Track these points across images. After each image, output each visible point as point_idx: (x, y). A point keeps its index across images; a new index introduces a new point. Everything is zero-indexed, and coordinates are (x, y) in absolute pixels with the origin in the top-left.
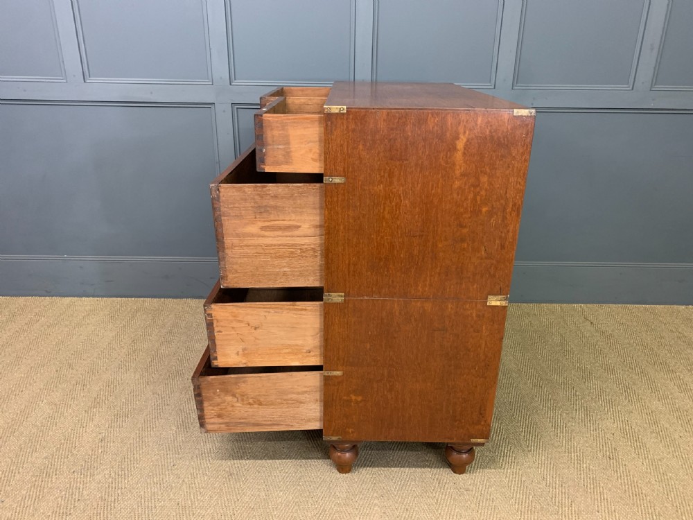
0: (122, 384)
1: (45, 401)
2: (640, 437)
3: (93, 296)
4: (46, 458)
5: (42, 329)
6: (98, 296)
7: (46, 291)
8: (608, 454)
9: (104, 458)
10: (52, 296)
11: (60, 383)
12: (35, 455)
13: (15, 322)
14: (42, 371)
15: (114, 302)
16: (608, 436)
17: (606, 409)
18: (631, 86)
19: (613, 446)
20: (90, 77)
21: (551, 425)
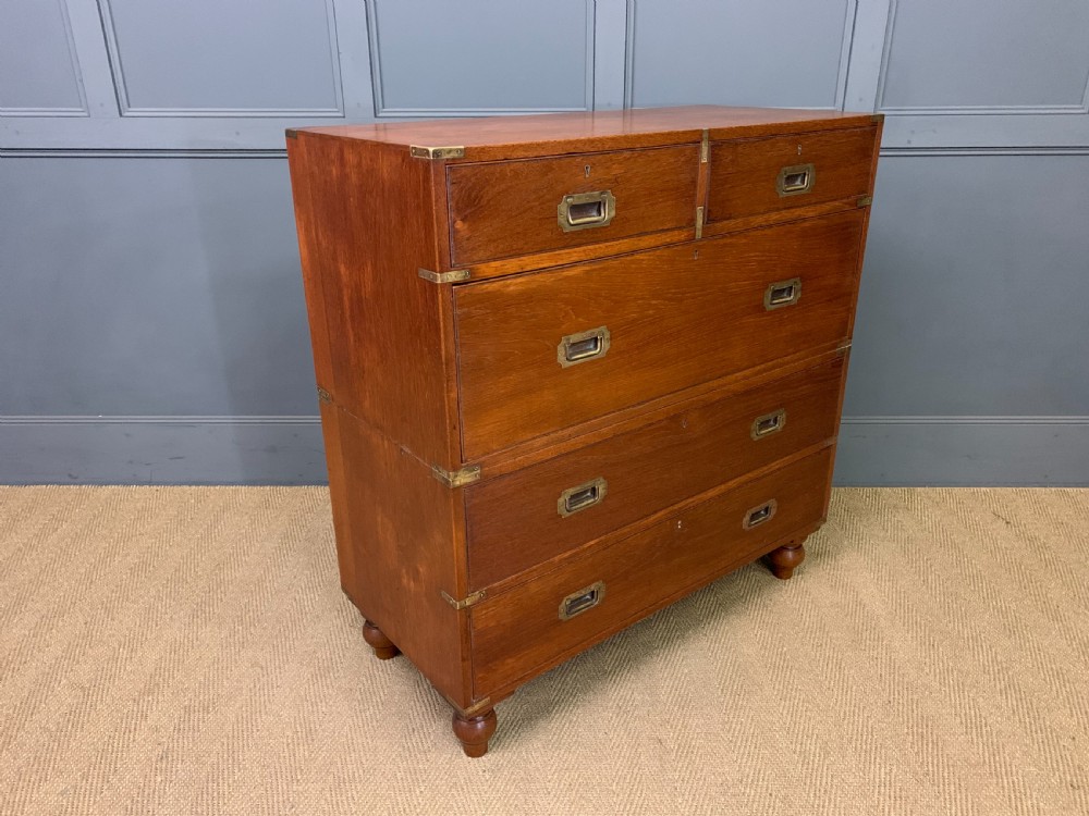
0: (199, 646)
1: (64, 681)
3: (150, 483)
4: (62, 794)
5: (63, 545)
6: (158, 484)
7: (70, 475)
8: (1069, 779)
9: (165, 793)
10: (81, 484)
11: (91, 647)
12: (45, 787)
13: (17, 533)
14: (61, 624)
15: (184, 492)
16: (1066, 742)
17: (1054, 688)
19: (1077, 763)
20: (129, 106)
21: (958, 721)
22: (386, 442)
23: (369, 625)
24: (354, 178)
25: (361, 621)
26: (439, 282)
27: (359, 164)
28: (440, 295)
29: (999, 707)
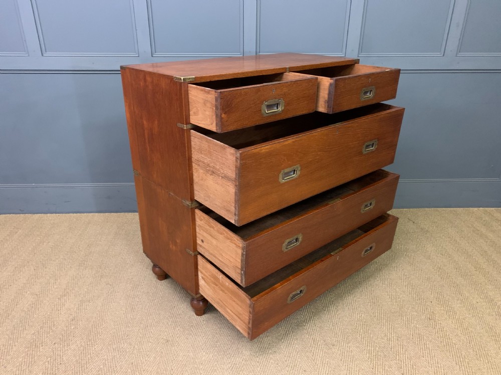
0: (83, 277)
1: (28, 292)
2: (450, 303)
3: (56, 213)
4: (33, 334)
5: (20, 238)
6: (59, 213)
7: (20, 210)
8: (428, 316)
9: (75, 332)
10: (25, 214)
11: (38, 279)
12: (25, 332)
14: (24, 270)
15: (71, 216)
16: (429, 303)
17: (426, 284)
18: (443, 54)
19: (432, 311)
20: (46, 52)
21: (388, 297)
22: (163, 191)
23: (155, 266)
24: (150, 87)
25: (152, 264)
26: (185, 128)
27: (152, 82)
28: (186, 134)
29: (404, 292)
